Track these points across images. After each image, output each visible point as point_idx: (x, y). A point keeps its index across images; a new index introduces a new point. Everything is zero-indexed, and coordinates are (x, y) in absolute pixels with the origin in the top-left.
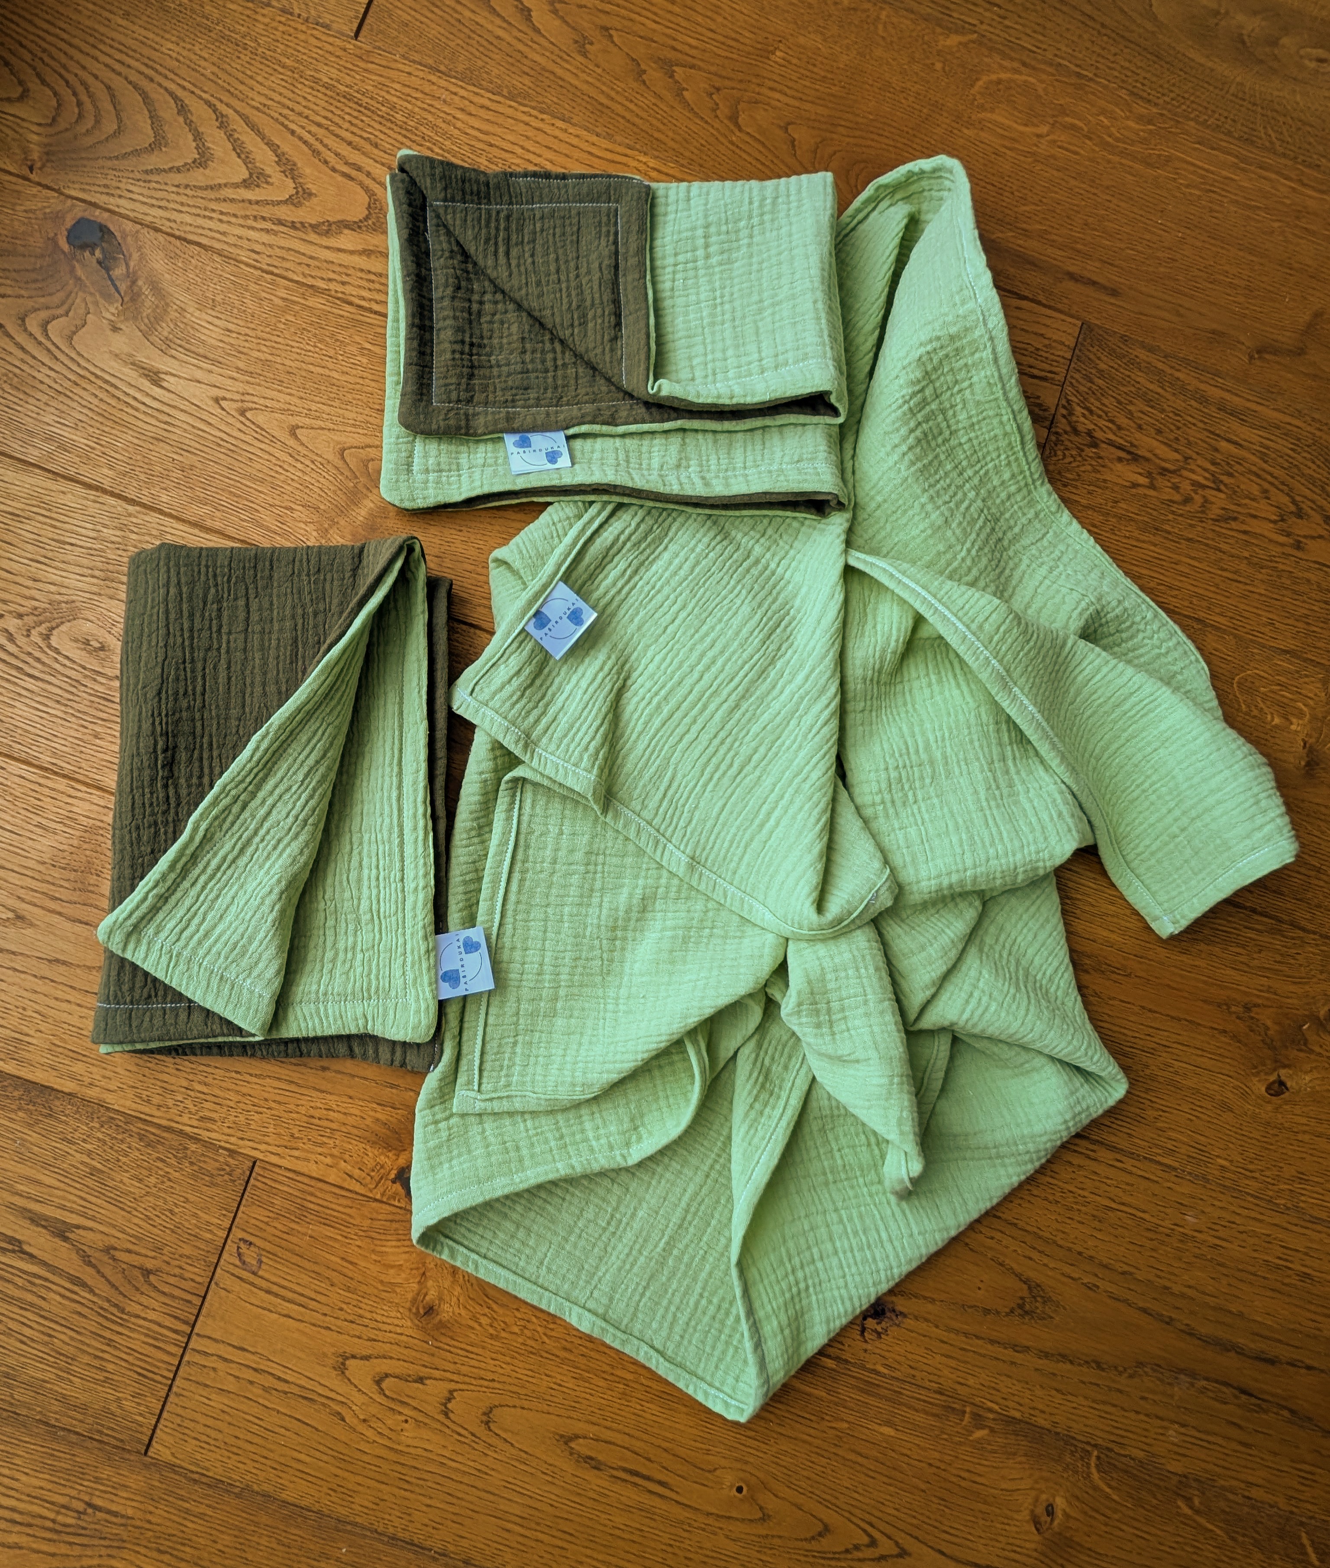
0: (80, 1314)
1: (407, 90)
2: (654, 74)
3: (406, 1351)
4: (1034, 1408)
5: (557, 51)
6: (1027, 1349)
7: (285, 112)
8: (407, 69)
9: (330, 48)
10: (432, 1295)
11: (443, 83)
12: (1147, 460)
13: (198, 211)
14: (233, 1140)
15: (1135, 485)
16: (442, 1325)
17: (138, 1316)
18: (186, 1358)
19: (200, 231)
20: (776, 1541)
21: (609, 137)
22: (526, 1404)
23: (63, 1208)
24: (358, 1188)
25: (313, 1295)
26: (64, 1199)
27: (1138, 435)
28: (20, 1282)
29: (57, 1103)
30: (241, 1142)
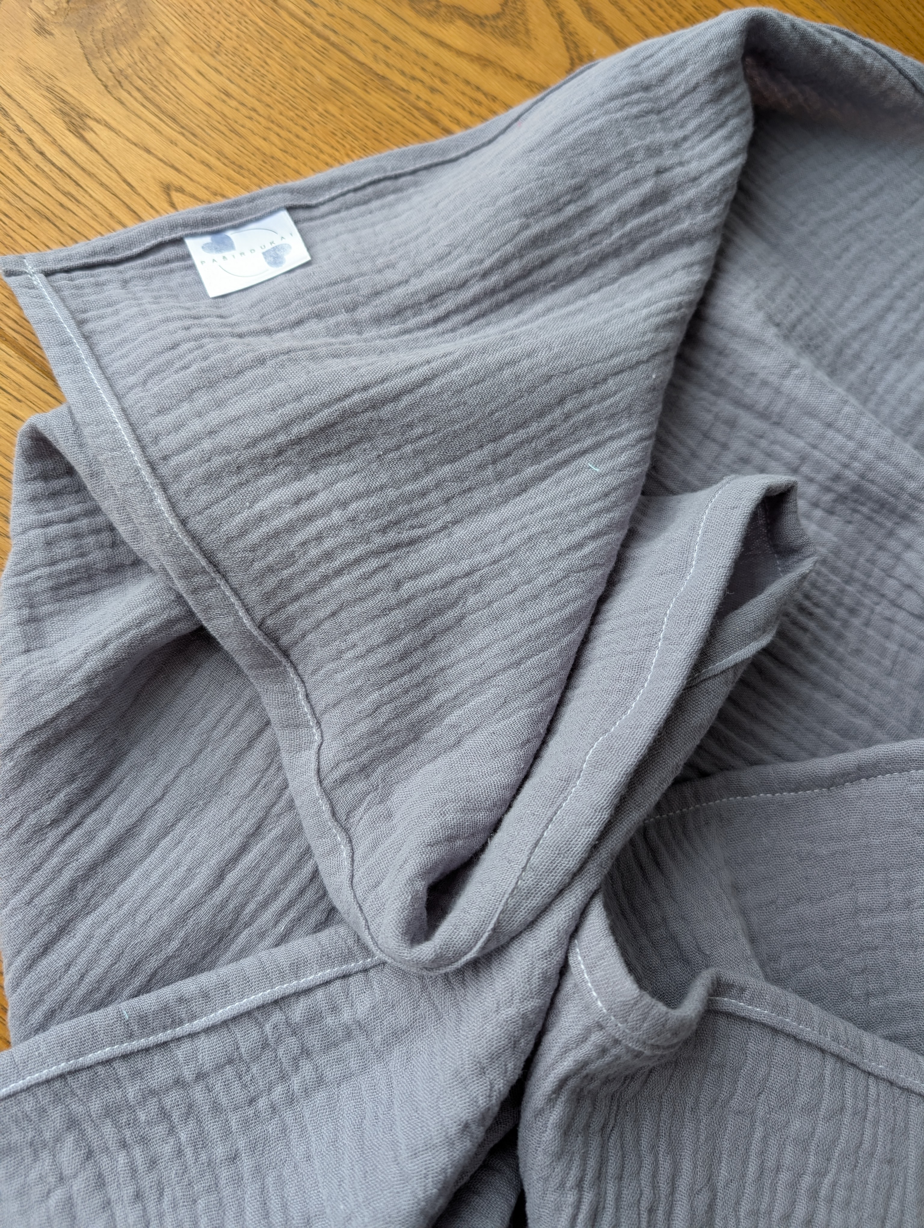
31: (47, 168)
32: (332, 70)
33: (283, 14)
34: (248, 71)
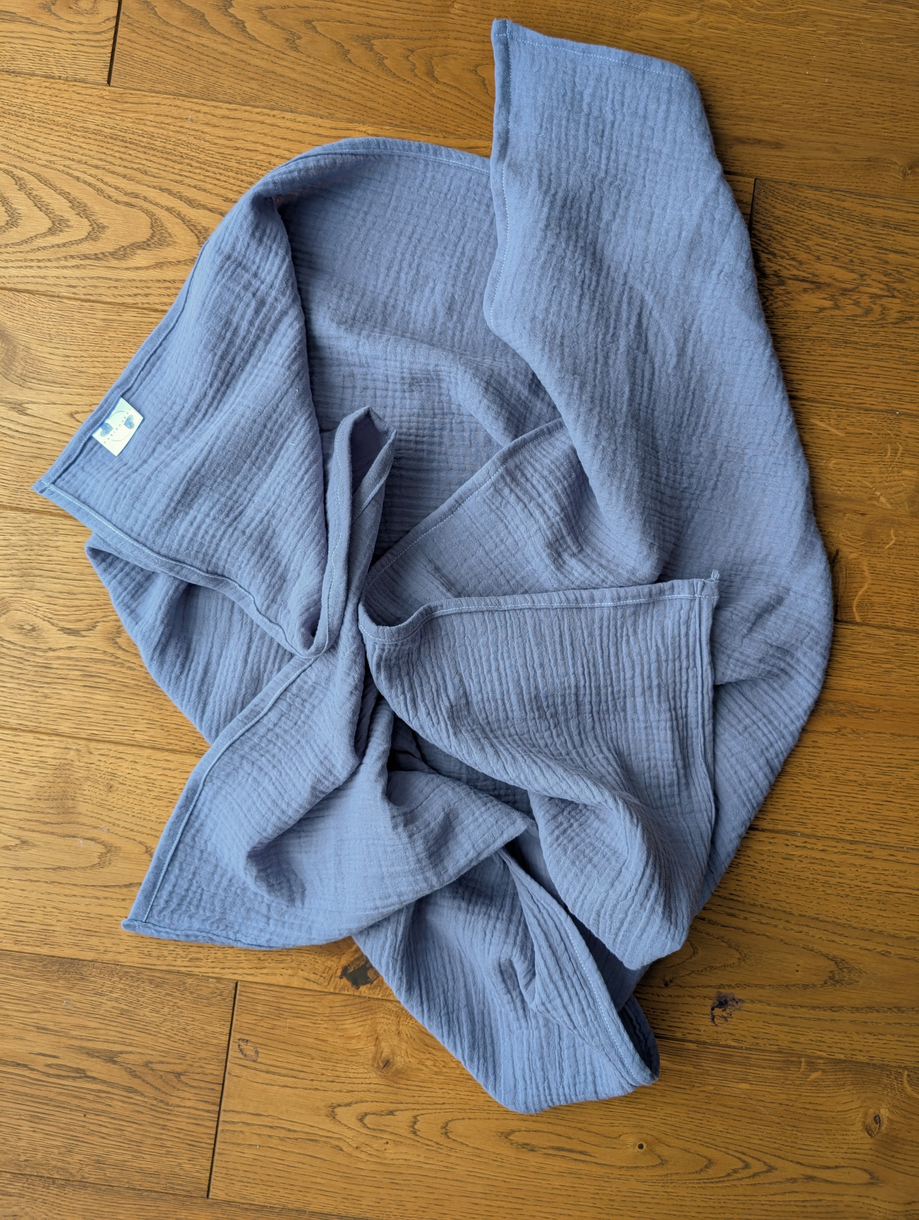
0: (138, 1112)
1: (159, 119)
2: (357, 52)
3: (377, 1095)
4: (854, 1050)
5: (273, 53)
6: (841, 1008)
7: (68, 163)
8: (156, 100)
9: (91, 99)
10: (386, 1052)
11: (187, 105)
12: (829, 285)
13: (21, 264)
14: (217, 970)
15: (822, 309)
16: (398, 1072)
17: (179, 1106)
18: (220, 1128)
19: (26, 280)
20: (675, 1177)
21: (331, 116)
22: (472, 1116)
23: (107, 1041)
24: (315, 987)
25: (300, 1068)
26: (107, 1035)
27: (818, 266)
28: (91, 1097)
29: (85, 969)
30: (223, 971)
31: (23, 436)
32: (101, 315)
33: (65, 301)
34: (69, 339)
